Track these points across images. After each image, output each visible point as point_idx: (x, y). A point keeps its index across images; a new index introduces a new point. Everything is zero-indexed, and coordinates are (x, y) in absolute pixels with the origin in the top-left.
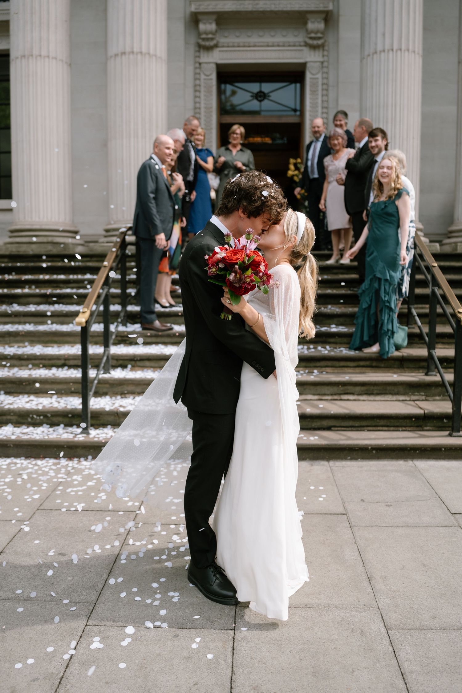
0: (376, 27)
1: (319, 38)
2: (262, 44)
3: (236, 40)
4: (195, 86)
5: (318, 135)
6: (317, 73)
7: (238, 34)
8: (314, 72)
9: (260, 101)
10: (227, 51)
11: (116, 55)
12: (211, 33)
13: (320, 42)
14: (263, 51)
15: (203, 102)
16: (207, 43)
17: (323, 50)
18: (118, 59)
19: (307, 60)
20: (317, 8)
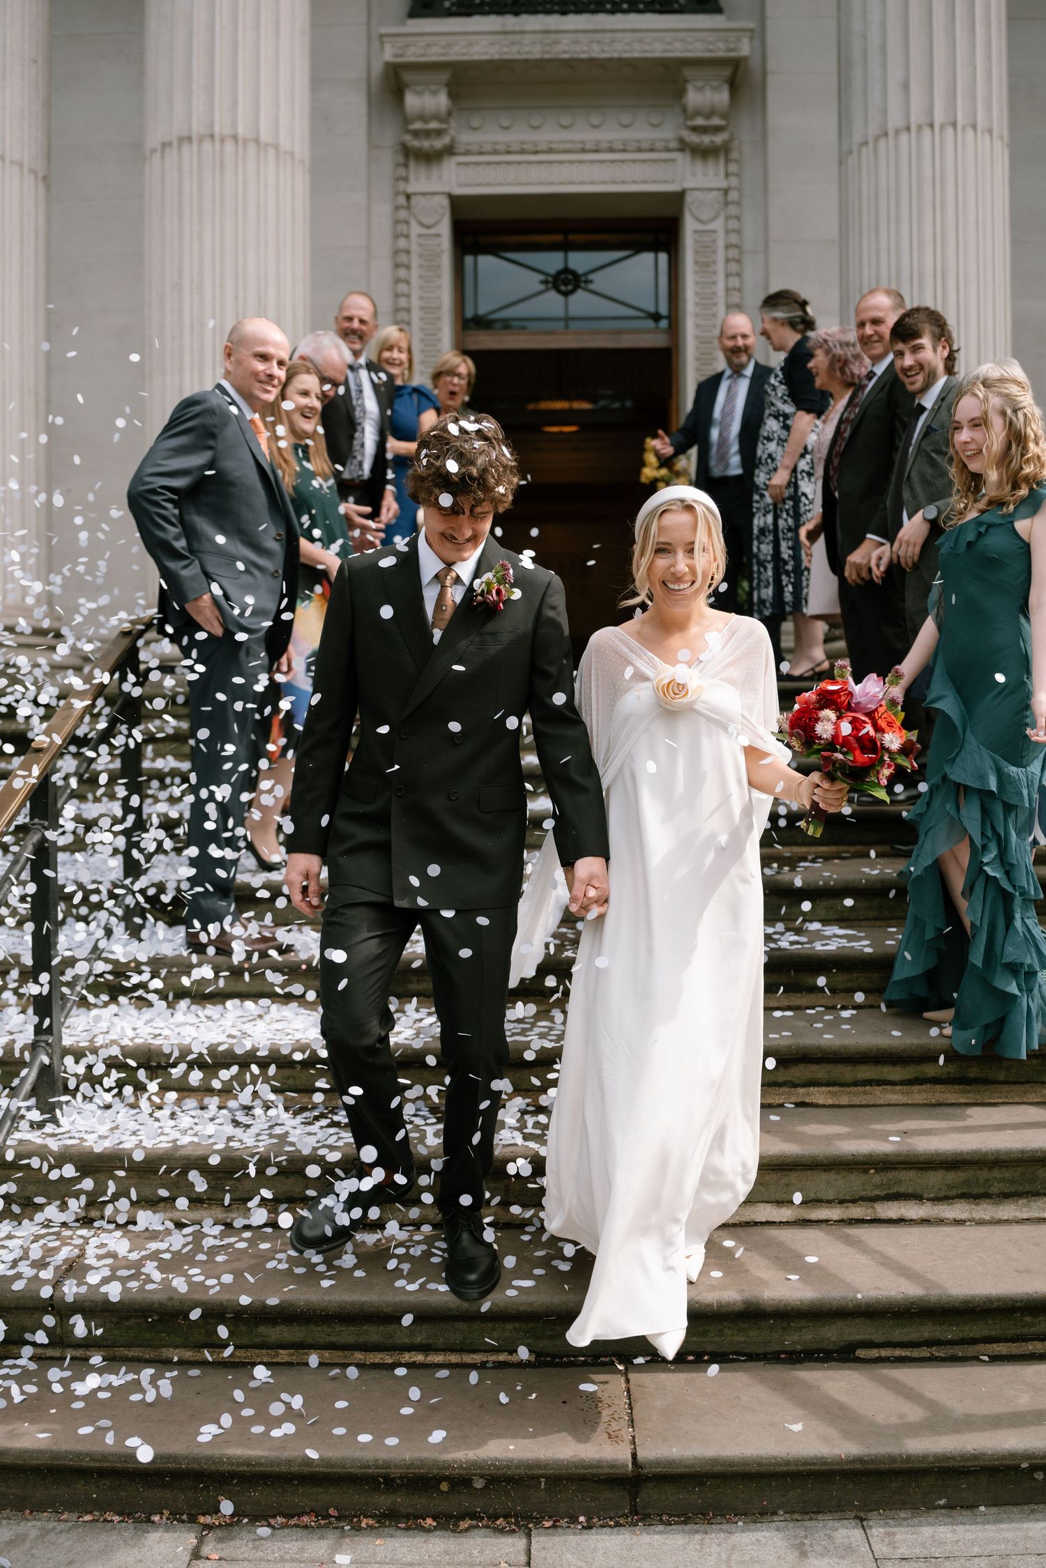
0: (884, 66)
1: (717, 129)
2: (569, 146)
3: (502, 137)
4: (396, 252)
6: (711, 221)
7: (505, 123)
8: (705, 217)
9: (566, 294)
10: (477, 164)
11: (165, 145)
12: (436, 117)
13: (719, 139)
14: (571, 162)
15: (415, 294)
16: (426, 144)
17: (727, 161)
18: (172, 154)
19: (687, 185)
20: (710, 51)
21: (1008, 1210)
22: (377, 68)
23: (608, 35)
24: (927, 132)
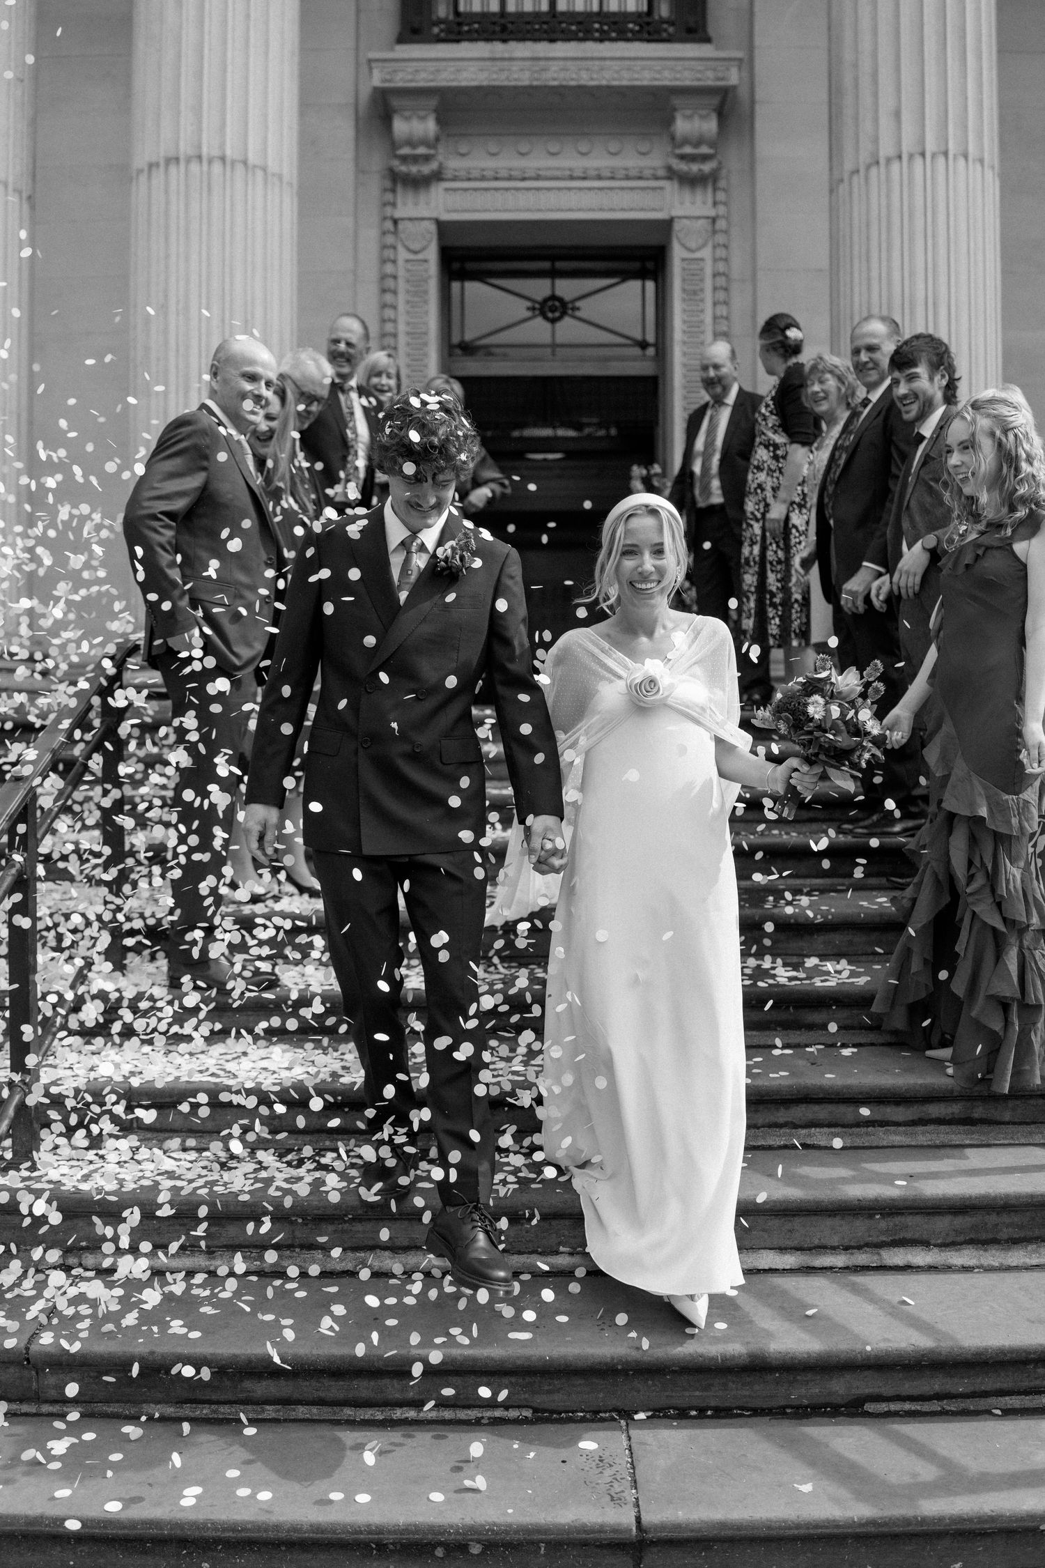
0: (875, 95)
1: (705, 158)
2: (558, 173)
3: (490, 164)
4: (383, 277)
5: (719, 390)
6: (699, 249)
7: (493, 149)
8: (693, 245)
9: (553, 321)
10: (466, 190)
11: (151, 166)
12: (425, 142)
13: (707, 167)
14: (559, 189)
15: (402, 320)
16: (414, 169)
17: (715, 189)
18: (158, 177)
19: (676, 212)
20: (699, 80)
21: (1017, 1257)
22: (365, 93)
23: (597, 63)
24: (918, 161)
